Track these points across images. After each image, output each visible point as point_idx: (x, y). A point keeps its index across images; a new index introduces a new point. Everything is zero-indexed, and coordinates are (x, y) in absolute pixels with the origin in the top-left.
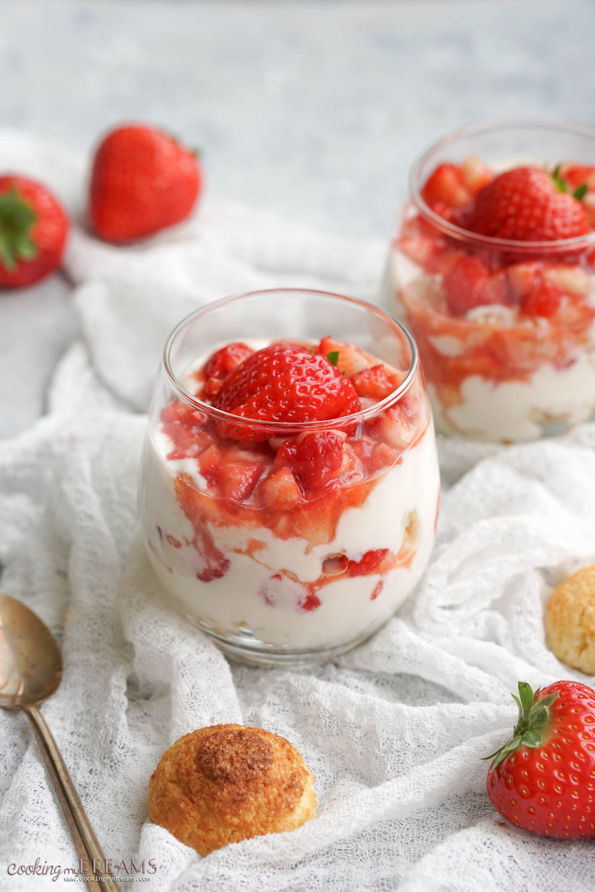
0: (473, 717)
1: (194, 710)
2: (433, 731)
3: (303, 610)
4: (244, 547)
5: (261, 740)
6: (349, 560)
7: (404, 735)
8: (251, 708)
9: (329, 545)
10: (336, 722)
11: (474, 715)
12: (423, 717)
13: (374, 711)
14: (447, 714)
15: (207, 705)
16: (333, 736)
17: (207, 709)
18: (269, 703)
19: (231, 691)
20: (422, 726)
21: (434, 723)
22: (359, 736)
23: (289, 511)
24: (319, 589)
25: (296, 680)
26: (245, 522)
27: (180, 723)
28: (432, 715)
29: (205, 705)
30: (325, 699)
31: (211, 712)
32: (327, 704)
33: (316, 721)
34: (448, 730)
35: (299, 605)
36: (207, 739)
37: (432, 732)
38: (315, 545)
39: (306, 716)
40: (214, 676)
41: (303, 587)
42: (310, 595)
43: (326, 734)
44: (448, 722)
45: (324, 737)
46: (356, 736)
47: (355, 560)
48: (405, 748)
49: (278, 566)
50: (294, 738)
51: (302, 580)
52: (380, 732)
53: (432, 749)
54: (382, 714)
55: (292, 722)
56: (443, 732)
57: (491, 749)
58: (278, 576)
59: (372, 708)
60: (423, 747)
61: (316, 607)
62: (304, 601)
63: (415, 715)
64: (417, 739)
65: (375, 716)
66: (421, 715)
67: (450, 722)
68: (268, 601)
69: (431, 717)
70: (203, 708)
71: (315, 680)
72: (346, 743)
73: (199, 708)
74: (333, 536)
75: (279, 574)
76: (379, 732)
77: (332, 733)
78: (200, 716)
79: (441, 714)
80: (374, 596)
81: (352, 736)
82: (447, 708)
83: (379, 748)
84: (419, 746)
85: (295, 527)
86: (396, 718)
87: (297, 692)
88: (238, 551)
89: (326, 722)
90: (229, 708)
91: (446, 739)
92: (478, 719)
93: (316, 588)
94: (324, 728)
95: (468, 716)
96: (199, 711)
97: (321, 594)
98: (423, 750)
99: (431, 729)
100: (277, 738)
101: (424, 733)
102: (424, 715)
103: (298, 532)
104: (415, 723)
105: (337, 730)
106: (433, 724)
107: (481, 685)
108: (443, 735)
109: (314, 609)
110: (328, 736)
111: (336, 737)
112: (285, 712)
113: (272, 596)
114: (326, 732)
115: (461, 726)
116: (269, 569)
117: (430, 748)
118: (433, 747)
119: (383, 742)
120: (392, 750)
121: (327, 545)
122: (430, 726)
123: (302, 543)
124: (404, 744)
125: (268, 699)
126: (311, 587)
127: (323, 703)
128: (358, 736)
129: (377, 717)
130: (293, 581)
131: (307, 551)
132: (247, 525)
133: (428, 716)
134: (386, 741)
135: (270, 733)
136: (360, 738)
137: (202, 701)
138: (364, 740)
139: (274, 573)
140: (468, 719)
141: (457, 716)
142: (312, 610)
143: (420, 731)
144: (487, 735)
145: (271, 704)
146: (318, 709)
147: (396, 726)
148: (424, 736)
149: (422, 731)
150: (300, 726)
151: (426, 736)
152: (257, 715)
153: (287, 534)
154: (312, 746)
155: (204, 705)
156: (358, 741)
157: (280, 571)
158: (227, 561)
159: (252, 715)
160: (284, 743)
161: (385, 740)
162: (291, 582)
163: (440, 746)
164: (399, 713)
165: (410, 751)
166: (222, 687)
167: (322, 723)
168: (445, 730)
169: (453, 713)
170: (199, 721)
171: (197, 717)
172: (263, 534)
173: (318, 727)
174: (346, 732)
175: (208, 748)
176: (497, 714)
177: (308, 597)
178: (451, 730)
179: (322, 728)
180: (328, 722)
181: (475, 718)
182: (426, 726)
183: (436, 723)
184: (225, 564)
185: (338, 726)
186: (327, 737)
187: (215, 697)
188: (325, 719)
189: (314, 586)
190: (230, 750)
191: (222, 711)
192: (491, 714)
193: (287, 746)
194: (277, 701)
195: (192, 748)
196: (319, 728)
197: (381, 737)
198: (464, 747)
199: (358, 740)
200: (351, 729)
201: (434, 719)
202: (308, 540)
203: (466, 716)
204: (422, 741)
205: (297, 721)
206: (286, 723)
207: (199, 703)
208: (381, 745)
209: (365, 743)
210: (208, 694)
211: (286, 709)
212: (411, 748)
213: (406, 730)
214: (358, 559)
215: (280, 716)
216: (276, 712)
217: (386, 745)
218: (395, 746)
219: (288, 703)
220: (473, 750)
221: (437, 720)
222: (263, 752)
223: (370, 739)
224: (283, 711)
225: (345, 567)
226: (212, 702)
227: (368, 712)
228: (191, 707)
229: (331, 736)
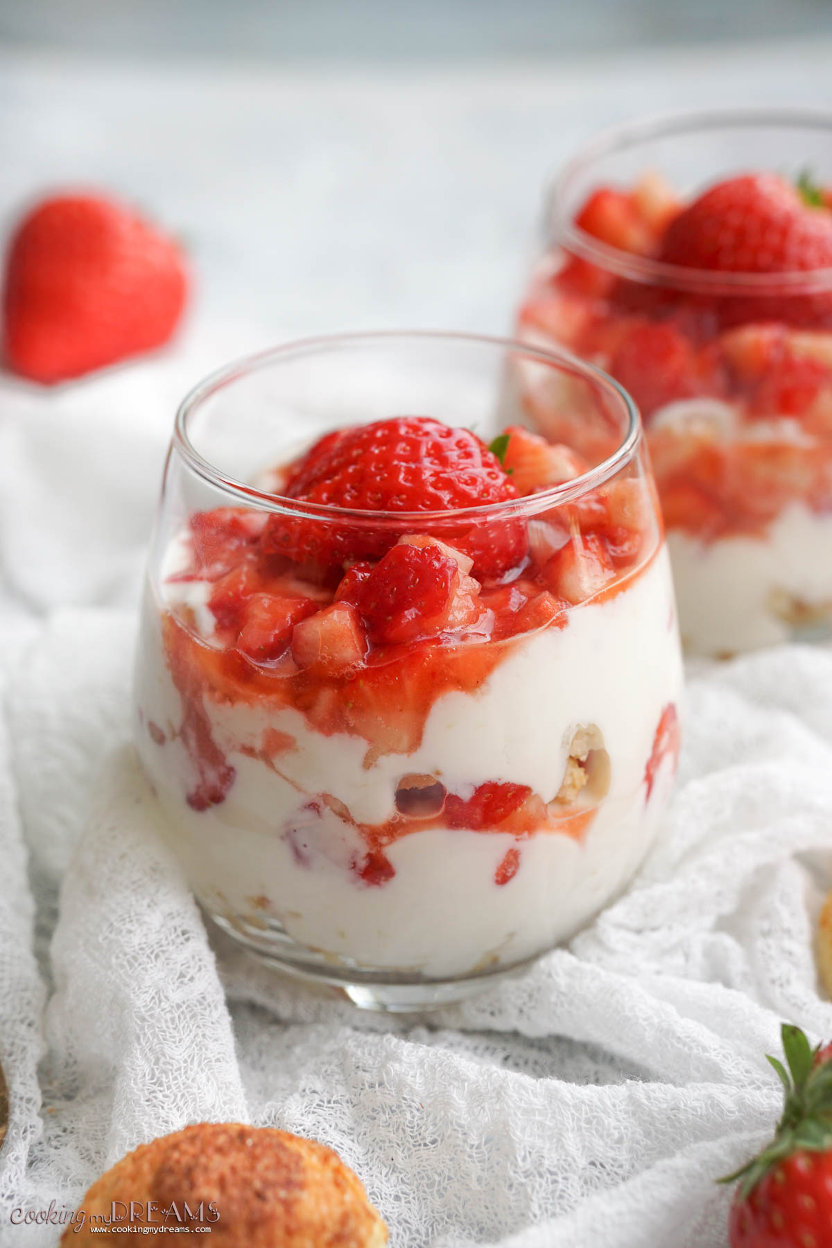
0: (694, 1109)
1: (155, 1106)
2: (619, 1133)
3: (362, 882)
4: (258, 744)
5: (281, 1146)
6: (447, 793)
7: (563, 1139)
8: (269, 1104)
9: (409, 756)
10: (431, 1118)
11: (696, 1104)
12: (599, 1104)
13: (505, 1093)
14: (645, 1101)
15: (183, 1095)
16: (425, 1145)
17: (181, 1104)
18: (304, 1091)
19: (231, 1069)
20: (598, 1123)
21: (621, 1119)
22: (476, 1143)
23: (336, 679)
24: (390, 842)
25: (358, 1046)
26: (261, 696)
27: (125, 1133)
28: (617, 1102)
29: (179, 1095)
30: (411, 1073)
31: (190, 1110)
32: (416, 1082)
33: (394, 1119)
34: (647, 1134)
35: (353, 870)
36: (176, 1146)
37: (616, 1135)
38: (383, 754)
39: (374, 1110)
40: (204, 1036)
41: (360, 834)
42: (373, 852)
43: (412, 1141)
44: (646, 1118)
45: (409, 1149)
46: (470, 1142)
47: (459, 795)
48: (567, 1167)
49: (315, 788)
50: (350, 1155)
51: (358, 820)
52: (518, 1133)
53: (619, 1171)
54: (521, 1100)
55: (346, 1123)
56: (638, 1137)
57: (732, 1165)
58: (313, 806)
59: (501, 1086)
60: (602, 1165)
61: (386, 880)
62: (363, 863)
63: (583, 1102)
64: (589, 1148)
65: (507, 1103)
66: (595, 1100)
67: (653, 1117)
68: (299, 857)
69: (614, 1106)
70: (174, 1101)
71: (395, 1040)
72: (451, 1160)
73: (164, 1103)
74: (417, 740)
75: (316, 802)
76: (515, 1135)
77: (424, 1138)
78: (166, 1119)
79: (632, 1099)
80: (503, 878)
81: (461, 1143)
82: (643, 1089)
83: (516, 1166)
84: (593, 1164)
85: (347, 713)
86: (548, 1107)
87: (360, 1064)
88: (249, 751)
89: (413, 1117)
90: (225, 1103)
91: (643, 1151)
92: (704, 1112)
93: (384, 840)
94: (408, 1130)
95: (685, 1106)
96: (163, 1108)
97: (394, 852)
98: (600, 1172)
99: (615, 1128)
100: (314, 1146)
101: (601, 1137)
102: (601, 1100)
103: (352, 723)
104: (584, 1116)
105: (434, 1133)
106: (619, 1121)
107: (705, 1049)
108: (638, 1143)
109: (382, 883)
110: (414, 1146)
111: (432, 1146)
112: (332, 1105)
113: (305, 846)
114: (412, 1137)
115: (673, 1126)
116: (299, 789)
117: (615, 1169)
118: (621, 1166)
119: (523, 1153)
120: (542, 1170)
121: (404, 756)
122: (613, 1123)
123: (360, 746)
124: (564, 1157)
125: (302, 1084)
126: (375, 835)
127: (409, 1080)
128: (472, 1143)
129: (512, 1105)
130: (342, 819)
131: (368, 762)
132: (265, 701)
133: (609, 1103)
134: (530, 1153)
135: (300, 1139)
136: (477, 1148)
137: (174, 1088)
138: (486, 1152)
139: (308, 801)
140: (685, 1110)
141: (665, 1106)
142: (378, 883)
143: (594, 1132)
144: (723, 1140)
145: (308, 1091)
146: (399, 1091)
147: (547, 1122)
148: (601, 1143)
149: (597, 1131)
150: (363, 1130)
151: (606, 1143)
152: (277, 1116)
153: (333, 724)
154: (385, 1171)
155: (176, 1096)
156: (474, 1154)
157: (318, 796)
158: (231, 769)
159: (269, 1118)
160: (328, 1156)
161: (528, 1149)
162: (338, 820)
163: (633, 1166)
164: (552, 1096)
165: (575, 1172)
166: (218, 1060)
167: (406, 1119)
168: (642, 1132)
169: (656, 1099)
170: (163, 1128)
171: (161, 1119)
172: (291, 721)
173: (398, 1129)
174: (449, 1137)
175: (178, 1162)
176: (741, 1103)
177: (369, 856)
178: (654, 1133)
179: (404, 1131)
180: (416, 1118)
181: (699, 1109)
182: (606, 1122)
183: (624, 1119)
184: (228, 775)
185: (435, 1125)
186: (413, 1149)
187: (202, 1078)
188: (411, 1112)
189: (379, 834)
190: (219, 1164)
191: (213, 1106)
192: (728, 1103)
193: (333, 1162)
194: (319, 1086)
195: (146, 1167)
196: (400, 1131)
197: (520, 1145)
198: (679, 1161)
199: (474, 1150)
200: (460, 1129)
201: (620, 1111)
202: (371, 741)
203: (682, 1106)
204: (599, 1151)
205: (355, 1122)
206: (333, 1125)
207: (167, 1092)
208: (519, 1159)
209: (486, 1157)
210: (186, 1072)
211: (334, 1098)
212: (577, 1167)
213: (567, 1129)
214: (466, 794)
215: (322, 1112)
216: (314, 1105)
217: (529, 1159)
218: (546, 1162)
219: (339, 1087)
220: (697, 1167)
221: (626, 1112)
222: (287, 1167)
223: (498, 1149)
224: (329, 1102)
225: (441, 806)
226: (195, 1090)
227: (494, 1095)
228: (148, 1101)
229: (422, 1147)
